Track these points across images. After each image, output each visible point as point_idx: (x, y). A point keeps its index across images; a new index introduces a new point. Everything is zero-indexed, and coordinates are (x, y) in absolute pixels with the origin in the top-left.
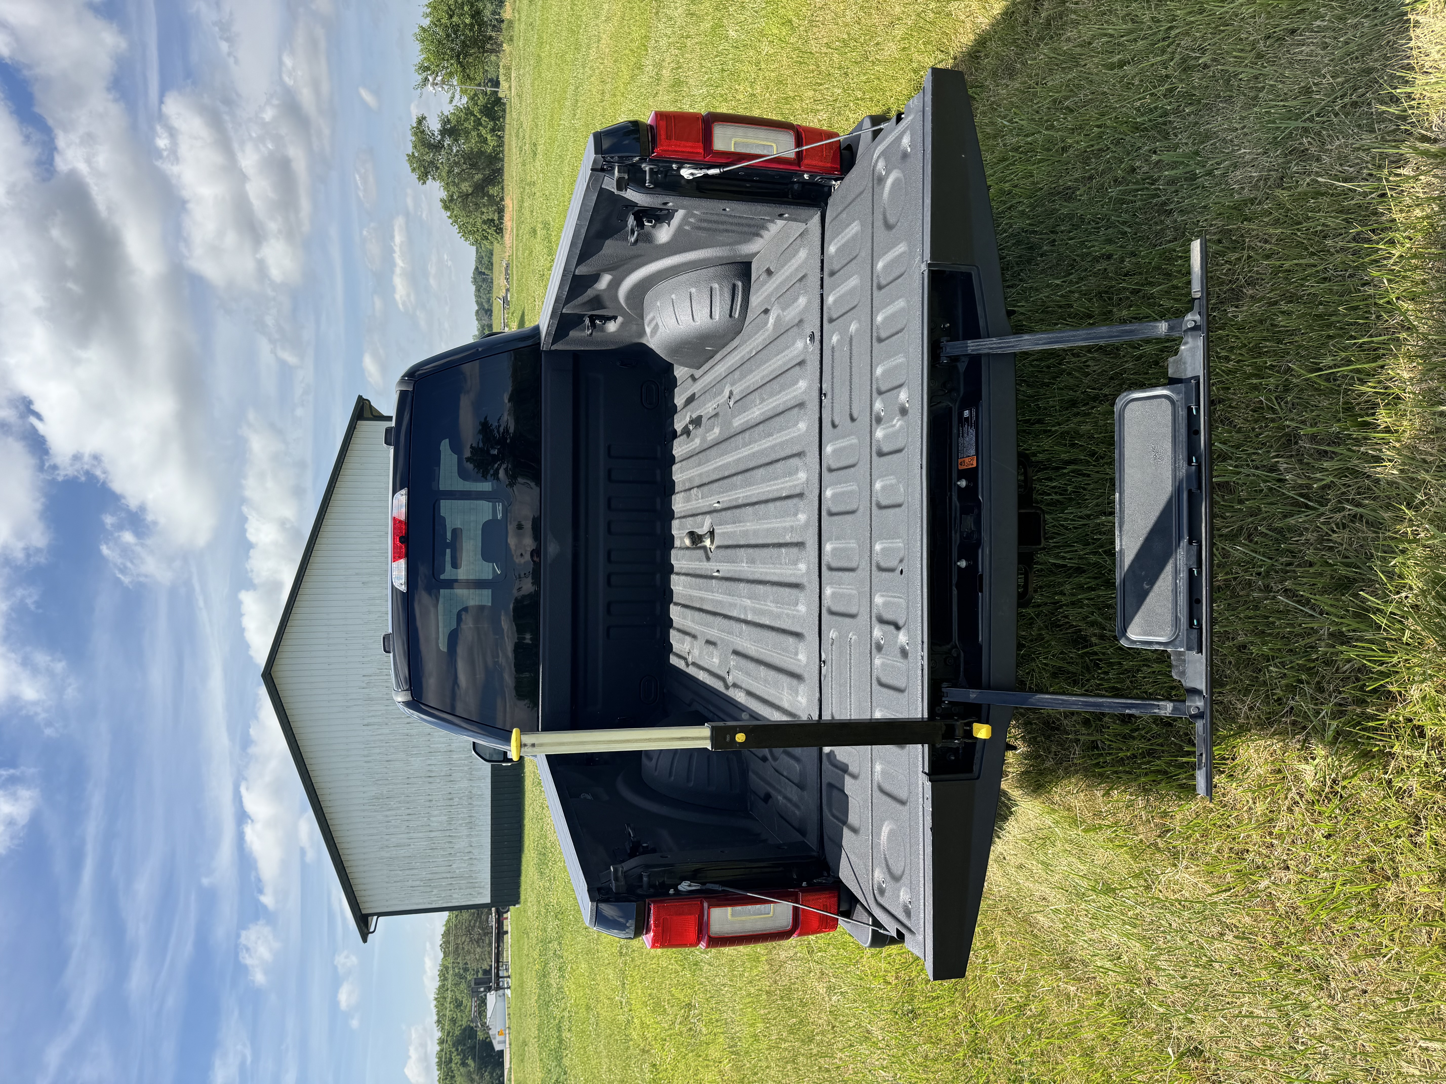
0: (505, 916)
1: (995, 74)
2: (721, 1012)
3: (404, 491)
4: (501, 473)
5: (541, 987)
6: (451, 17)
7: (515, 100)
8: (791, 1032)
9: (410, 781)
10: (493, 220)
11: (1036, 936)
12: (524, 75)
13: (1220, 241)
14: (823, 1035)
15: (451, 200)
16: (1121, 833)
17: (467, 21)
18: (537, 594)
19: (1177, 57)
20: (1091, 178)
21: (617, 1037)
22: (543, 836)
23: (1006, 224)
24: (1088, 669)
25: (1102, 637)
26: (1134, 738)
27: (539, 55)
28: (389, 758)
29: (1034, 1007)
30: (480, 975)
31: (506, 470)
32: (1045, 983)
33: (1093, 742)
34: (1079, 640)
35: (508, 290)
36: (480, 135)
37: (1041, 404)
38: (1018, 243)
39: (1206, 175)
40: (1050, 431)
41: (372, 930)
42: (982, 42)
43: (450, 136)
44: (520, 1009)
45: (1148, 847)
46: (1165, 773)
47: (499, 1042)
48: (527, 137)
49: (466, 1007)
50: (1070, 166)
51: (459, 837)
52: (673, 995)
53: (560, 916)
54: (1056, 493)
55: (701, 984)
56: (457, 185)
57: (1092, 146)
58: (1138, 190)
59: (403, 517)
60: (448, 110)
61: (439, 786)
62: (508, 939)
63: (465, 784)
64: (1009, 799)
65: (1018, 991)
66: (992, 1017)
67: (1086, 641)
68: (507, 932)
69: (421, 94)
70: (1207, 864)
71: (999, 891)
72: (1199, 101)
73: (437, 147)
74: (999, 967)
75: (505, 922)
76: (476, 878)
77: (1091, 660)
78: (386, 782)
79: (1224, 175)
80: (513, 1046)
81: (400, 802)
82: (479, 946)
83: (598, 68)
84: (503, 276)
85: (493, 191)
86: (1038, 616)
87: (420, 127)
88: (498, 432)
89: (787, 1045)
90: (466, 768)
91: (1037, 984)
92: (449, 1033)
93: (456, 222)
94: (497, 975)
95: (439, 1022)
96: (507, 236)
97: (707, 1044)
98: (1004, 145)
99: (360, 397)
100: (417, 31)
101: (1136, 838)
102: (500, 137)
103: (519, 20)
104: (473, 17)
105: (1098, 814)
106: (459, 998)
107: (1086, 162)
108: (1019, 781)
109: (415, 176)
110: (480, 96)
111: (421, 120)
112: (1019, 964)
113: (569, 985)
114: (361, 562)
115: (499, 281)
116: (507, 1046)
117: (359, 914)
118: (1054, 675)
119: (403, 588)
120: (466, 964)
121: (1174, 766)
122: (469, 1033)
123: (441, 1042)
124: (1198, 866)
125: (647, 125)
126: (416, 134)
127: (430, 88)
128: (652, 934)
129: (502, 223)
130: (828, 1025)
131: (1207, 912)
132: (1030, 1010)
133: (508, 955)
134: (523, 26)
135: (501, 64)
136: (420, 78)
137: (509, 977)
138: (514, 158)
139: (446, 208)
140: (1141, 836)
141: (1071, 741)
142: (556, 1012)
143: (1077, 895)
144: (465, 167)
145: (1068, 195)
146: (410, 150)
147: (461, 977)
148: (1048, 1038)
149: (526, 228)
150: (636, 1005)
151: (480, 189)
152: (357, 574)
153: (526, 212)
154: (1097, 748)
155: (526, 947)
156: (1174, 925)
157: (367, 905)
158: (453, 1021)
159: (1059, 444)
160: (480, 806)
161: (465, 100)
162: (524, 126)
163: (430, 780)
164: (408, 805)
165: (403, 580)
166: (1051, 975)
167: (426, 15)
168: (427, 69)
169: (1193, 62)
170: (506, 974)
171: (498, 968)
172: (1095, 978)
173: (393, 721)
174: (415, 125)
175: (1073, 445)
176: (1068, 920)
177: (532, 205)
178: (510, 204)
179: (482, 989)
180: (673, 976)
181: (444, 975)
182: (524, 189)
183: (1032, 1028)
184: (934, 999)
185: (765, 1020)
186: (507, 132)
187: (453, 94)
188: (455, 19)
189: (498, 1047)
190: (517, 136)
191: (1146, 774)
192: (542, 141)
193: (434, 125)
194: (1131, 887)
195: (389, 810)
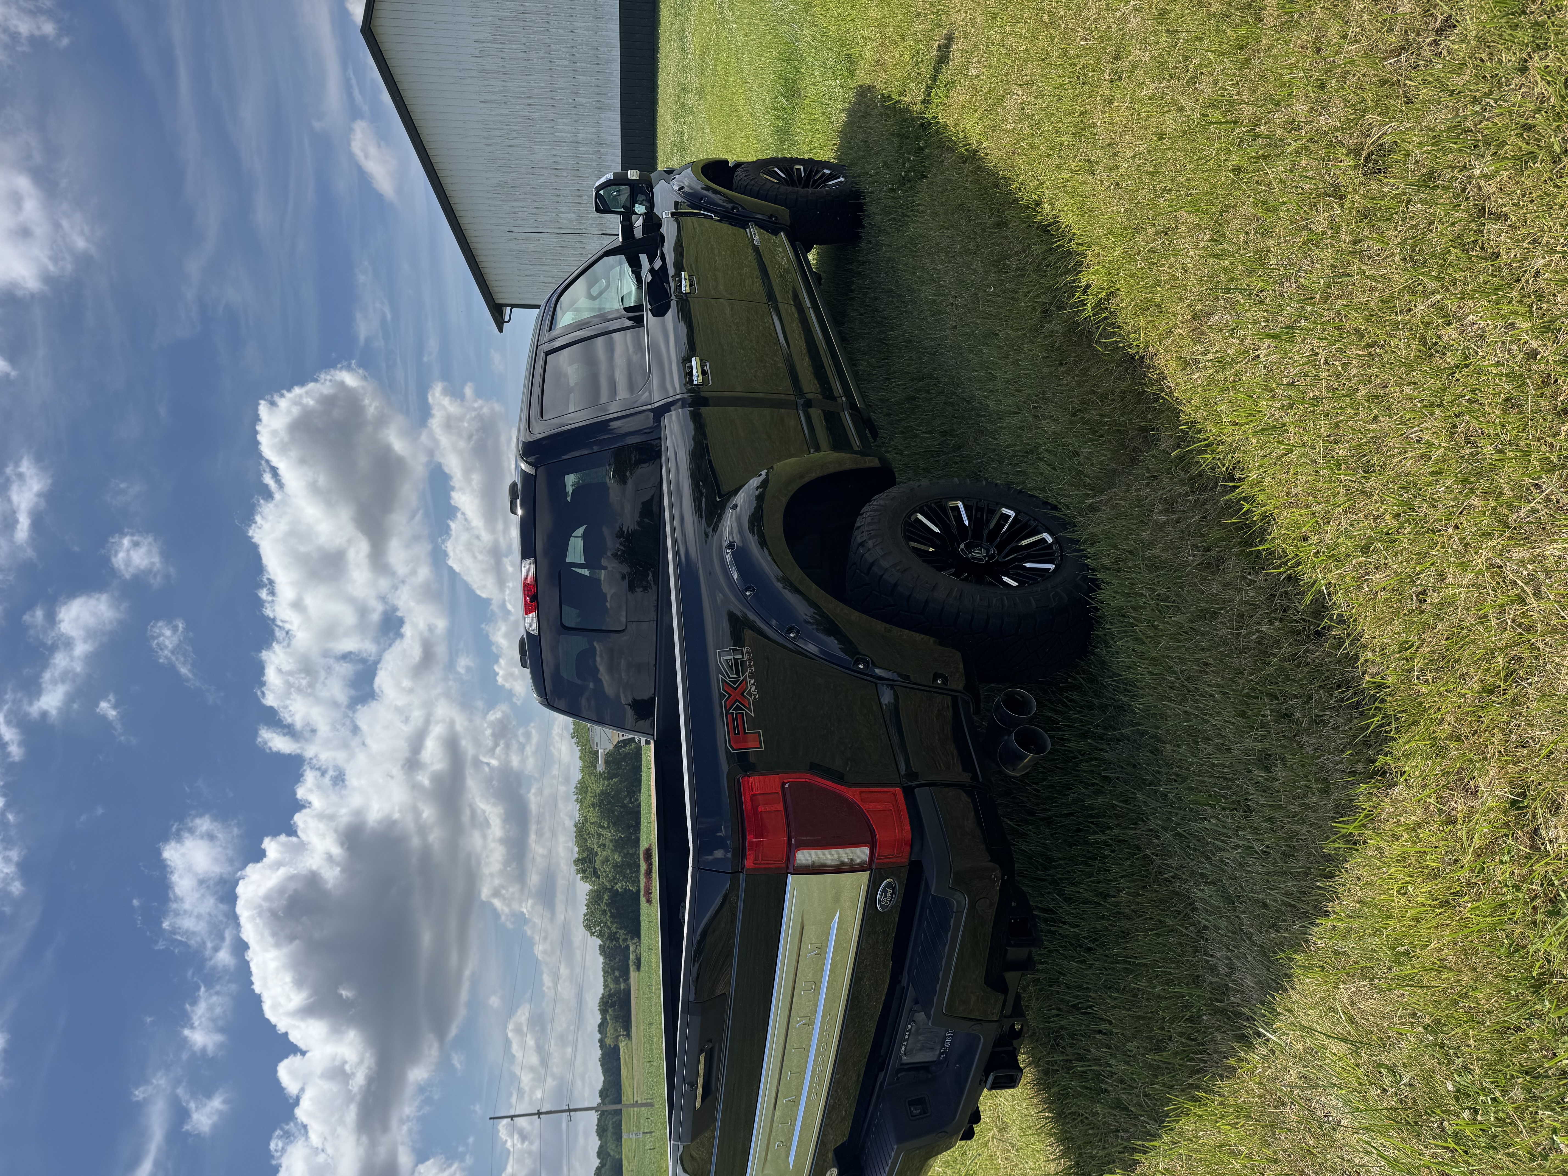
9: (535, 171)
28: (511, 143)
41: (507, 319)
78: (510, 170)
81: (525, 193)
90: (594, 164)
117: (491, 302)
119: (536, 633)
157: (500, 295)
163: (557, 172)
164: (535, 198)
173: (513, 101)
195: (515, 200)
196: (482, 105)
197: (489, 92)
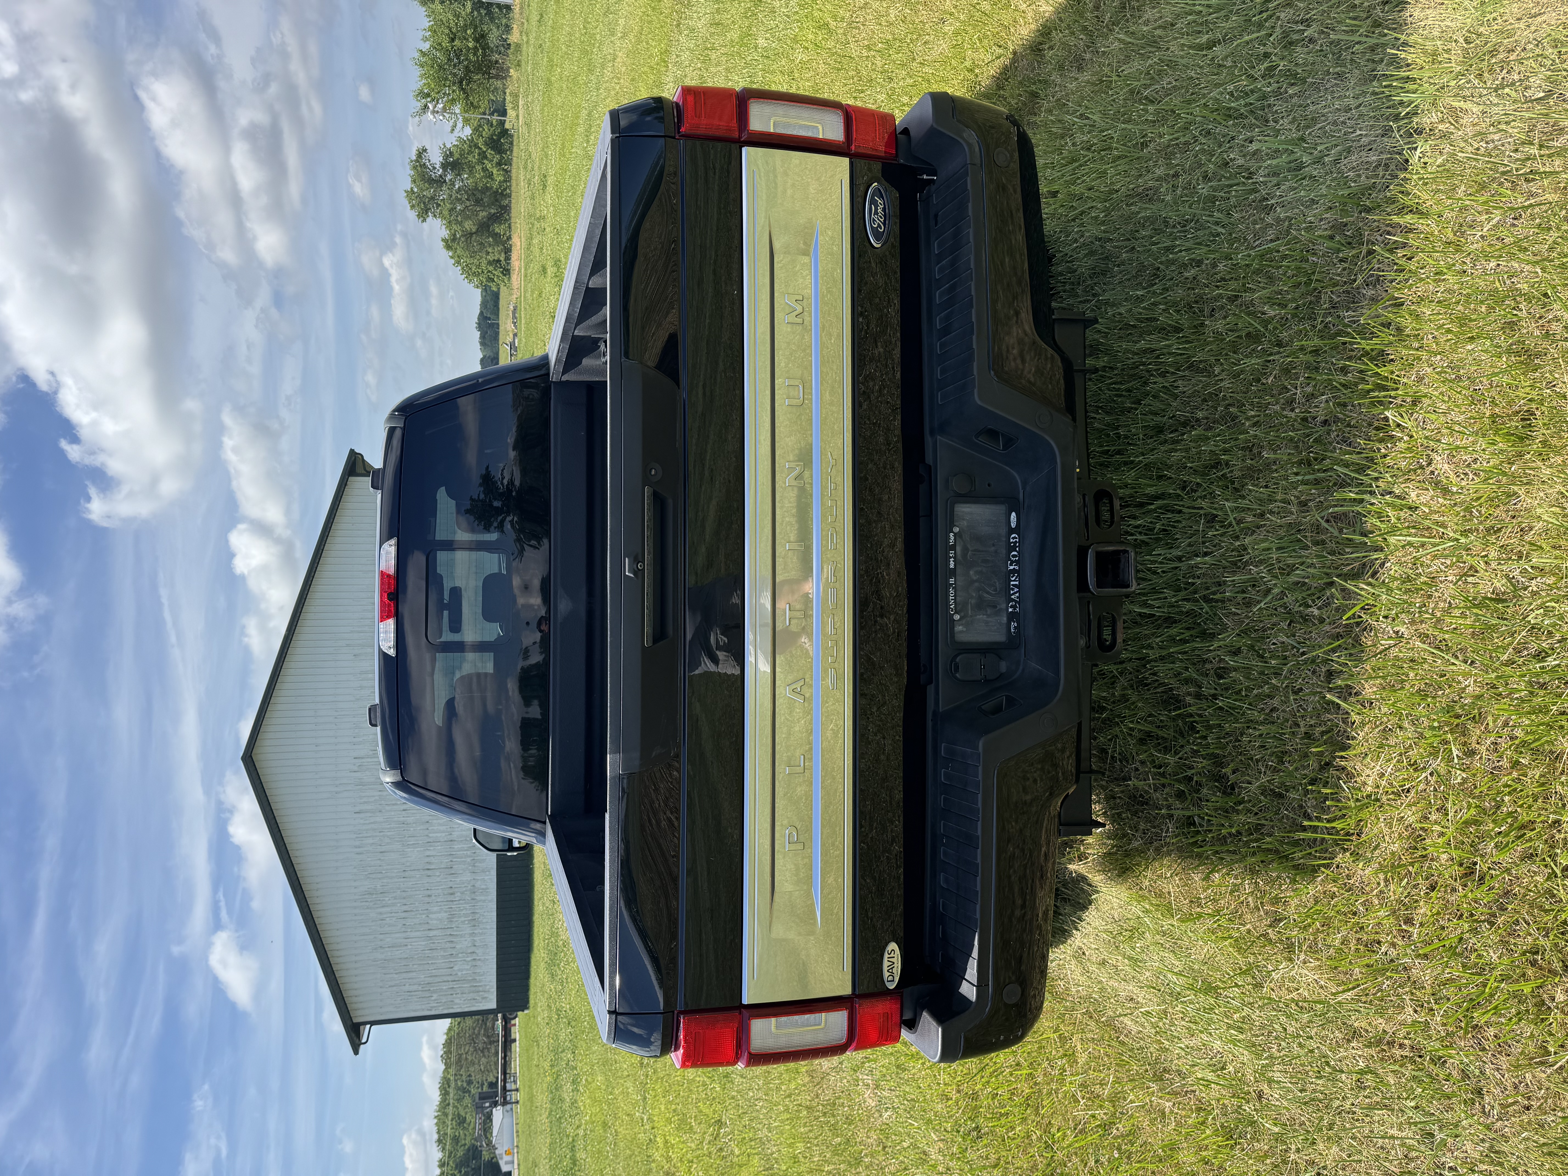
0: (513, 1022)
1: (1061, 68)
2: (756, 1131)
3: (393, 541)
4: (508, 526)
5: (552, 1101)
6: (453, 40)
7: (523, 130)
8: (835, 1153)
9: (407, 874)
10: (499, 261)
11: (1122, 1043)
12: (533, 102)
13: (1331, 238)
14: (872, 1156)
15: (454, 239)
16: (1223, 922)
17: (470, 45)
18: (546, 662)
19: (1278, 31)
20: (1176, 175)
21: (639, 1159)
22: (554, 934)
23: (1077, 232)
24: (1182, 734)
25: (1198, 696)
26: (1238, 812)
27: (549, 80)
28: (383, 849)
29: (1122, 1127)
30: (485, 1089)
31: (511, 522)
32: (1134, 1098)
33: (1189, 817)
34: (1171, 701)
35: (515, 335)
36: (485, 170)
37: (1121, 432)
38: (1092, 253)
39: (1314, 163)
40: (1132, 462)
41: (364, 1040)
42: (1046, 32)
43: (452, 170)
44: (530, 1127)
45: (1258, 938)
46: (1277, 852)
47: (507, 1163)
48: (536, 168)
49: (469, 1124)
50: (1151, 163)
51: (461, 936)
52: (701, 1111)
53: (573, 1023)
54: (1140, 533)
55: (733, 1098)
56: (460, 223)
57: (1177, 139)
58: (1232, 186)
59: (392, 571)
60: (451, 141)
61: (438, 879)
62: (516, 1048)
63: (467, 877)
64: (1090, 885)
65: (1101, 1106)
66: (1071, 1139)
67: (1179, 701)
68: (515, 1040)
69: (420, 122)
70: (1330, 958)
71: (1078, 991)
72: (1304, 81)
73: (440, 182)
74: (1079, 1079)
75: (513, 1028)
76: (480, 981)
77: (1185, 723)
78: (380, 876)
79: (1336, 162)
80: (522, 1167)
81: (395, 898)
82: (484, 1056)
83: (614, 89)
84: (510, 320)
85: (499, 229)
86: (1121, 673)
87: (420, 162)
88: (502, 484)
89: (831, 1167)
90: (469, 860)
91: (1125, 1099)
92: (450, 1153)
93: (458, 263)
94: (504, 1088)
95: (439, 1141)
96: (514, 277)
97: (740, 1166)
98: (1074, 144)
99: (352, 452)
100: (417, 55)
101: (1243, 929)
102: (506, 171)
103: (527, 42)
104: (476, 40)
105: (1195, 901)
106: (463, 1113)
107: (1169, 156)
108: (1101, 864)
109: (412, 215)
110: (486, 127)
111: (421, 152)
112: (1102, 1075)
113: (584, 1101)
114: (352, 632)
115: (506, 325)
116: (516, 1166)
117: (349, 1023)
118: (1142, 741)
119: (392, 652)
120: (470, 1076)
121: (1287, 844)
122: (474, 1152)
123: (442, 1165)
124: (1318, 959)
125: (672, 103)
126: (415, 168)
127: (430, 116)
128: (681, 1051)
129: (508, 264)
130: (878, 1146)
131: (1330, 1014)
132: (1117, 1129)
133: (516, 1066)
134: (531, 49)
135: (508, 91)
136: (419, 105)
137: (517, 1090)
138: (522, 191)
139: (448, 247)
140: (1248, 926)
141: (1163, 816)
142: (570, 1130)
143: (1171, 994)
144: (468, 203)
145: (1148, 196)
146: (408, 185)
147: (465, 1091)
148: (1139, 1162)
149: (535, 267)
150: (660, 1123)
151: (484, 227)
152: (348, 645)
153: (536, 251)
154: (1194, 824)
155: (536, 1057)
156: (1290, 1030)
157: (359, 1013)
158: (456, 1140)
159: (1144, 477)
160: (484, 901)
161: (468, 131)
162: (533, 157)
163: (429, 873)
164: (404, 901)
165: (392, 643)
166: (1142, 1089)
167: (425, 39)
168: (428, 95)
169: (1295, 37)
170: (513, 1087)
171: (505, 1081)
172: (1194, 1091)
173: (388, 808)
174: (414, 158)
175: (1160, 478)
176: (1161, 1024)
177: (541, 242)
178: (518, 242)
179: (487, 1105)
180: (700, 1089)
181: (445, 1089)
182: (533, 225)
183: (1119, 1149)
184: (1002, 1115)
185: (806, 1140)
186: (514, 165)
187: (455, 122)
188: (457, 42)
189: (505, 1168)
190: (525, 168)
191: (1254, 854)
192: (551, 172)
193: (436, 158)
194: (1237, 985)
195: (383, 907)
196: (357, 815)
197: (365, 802)
